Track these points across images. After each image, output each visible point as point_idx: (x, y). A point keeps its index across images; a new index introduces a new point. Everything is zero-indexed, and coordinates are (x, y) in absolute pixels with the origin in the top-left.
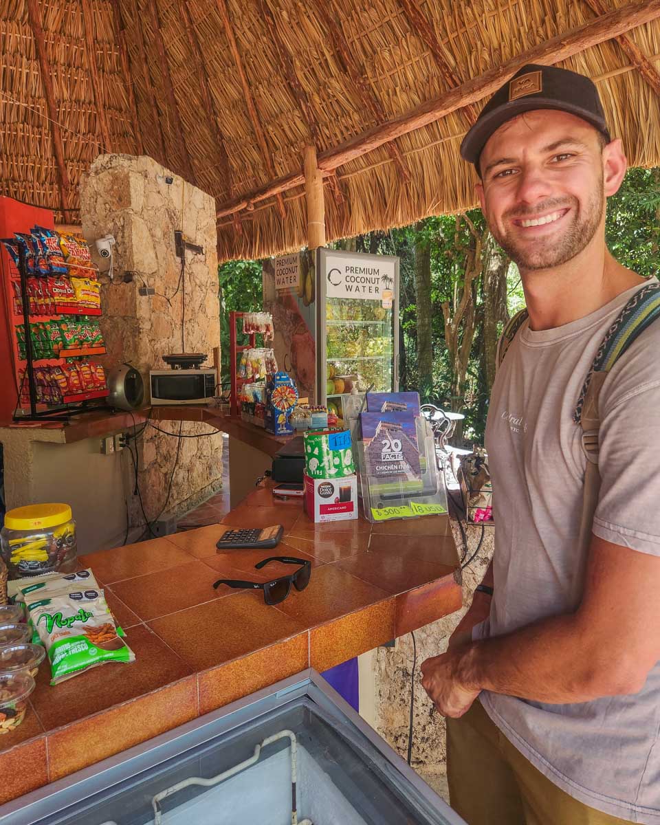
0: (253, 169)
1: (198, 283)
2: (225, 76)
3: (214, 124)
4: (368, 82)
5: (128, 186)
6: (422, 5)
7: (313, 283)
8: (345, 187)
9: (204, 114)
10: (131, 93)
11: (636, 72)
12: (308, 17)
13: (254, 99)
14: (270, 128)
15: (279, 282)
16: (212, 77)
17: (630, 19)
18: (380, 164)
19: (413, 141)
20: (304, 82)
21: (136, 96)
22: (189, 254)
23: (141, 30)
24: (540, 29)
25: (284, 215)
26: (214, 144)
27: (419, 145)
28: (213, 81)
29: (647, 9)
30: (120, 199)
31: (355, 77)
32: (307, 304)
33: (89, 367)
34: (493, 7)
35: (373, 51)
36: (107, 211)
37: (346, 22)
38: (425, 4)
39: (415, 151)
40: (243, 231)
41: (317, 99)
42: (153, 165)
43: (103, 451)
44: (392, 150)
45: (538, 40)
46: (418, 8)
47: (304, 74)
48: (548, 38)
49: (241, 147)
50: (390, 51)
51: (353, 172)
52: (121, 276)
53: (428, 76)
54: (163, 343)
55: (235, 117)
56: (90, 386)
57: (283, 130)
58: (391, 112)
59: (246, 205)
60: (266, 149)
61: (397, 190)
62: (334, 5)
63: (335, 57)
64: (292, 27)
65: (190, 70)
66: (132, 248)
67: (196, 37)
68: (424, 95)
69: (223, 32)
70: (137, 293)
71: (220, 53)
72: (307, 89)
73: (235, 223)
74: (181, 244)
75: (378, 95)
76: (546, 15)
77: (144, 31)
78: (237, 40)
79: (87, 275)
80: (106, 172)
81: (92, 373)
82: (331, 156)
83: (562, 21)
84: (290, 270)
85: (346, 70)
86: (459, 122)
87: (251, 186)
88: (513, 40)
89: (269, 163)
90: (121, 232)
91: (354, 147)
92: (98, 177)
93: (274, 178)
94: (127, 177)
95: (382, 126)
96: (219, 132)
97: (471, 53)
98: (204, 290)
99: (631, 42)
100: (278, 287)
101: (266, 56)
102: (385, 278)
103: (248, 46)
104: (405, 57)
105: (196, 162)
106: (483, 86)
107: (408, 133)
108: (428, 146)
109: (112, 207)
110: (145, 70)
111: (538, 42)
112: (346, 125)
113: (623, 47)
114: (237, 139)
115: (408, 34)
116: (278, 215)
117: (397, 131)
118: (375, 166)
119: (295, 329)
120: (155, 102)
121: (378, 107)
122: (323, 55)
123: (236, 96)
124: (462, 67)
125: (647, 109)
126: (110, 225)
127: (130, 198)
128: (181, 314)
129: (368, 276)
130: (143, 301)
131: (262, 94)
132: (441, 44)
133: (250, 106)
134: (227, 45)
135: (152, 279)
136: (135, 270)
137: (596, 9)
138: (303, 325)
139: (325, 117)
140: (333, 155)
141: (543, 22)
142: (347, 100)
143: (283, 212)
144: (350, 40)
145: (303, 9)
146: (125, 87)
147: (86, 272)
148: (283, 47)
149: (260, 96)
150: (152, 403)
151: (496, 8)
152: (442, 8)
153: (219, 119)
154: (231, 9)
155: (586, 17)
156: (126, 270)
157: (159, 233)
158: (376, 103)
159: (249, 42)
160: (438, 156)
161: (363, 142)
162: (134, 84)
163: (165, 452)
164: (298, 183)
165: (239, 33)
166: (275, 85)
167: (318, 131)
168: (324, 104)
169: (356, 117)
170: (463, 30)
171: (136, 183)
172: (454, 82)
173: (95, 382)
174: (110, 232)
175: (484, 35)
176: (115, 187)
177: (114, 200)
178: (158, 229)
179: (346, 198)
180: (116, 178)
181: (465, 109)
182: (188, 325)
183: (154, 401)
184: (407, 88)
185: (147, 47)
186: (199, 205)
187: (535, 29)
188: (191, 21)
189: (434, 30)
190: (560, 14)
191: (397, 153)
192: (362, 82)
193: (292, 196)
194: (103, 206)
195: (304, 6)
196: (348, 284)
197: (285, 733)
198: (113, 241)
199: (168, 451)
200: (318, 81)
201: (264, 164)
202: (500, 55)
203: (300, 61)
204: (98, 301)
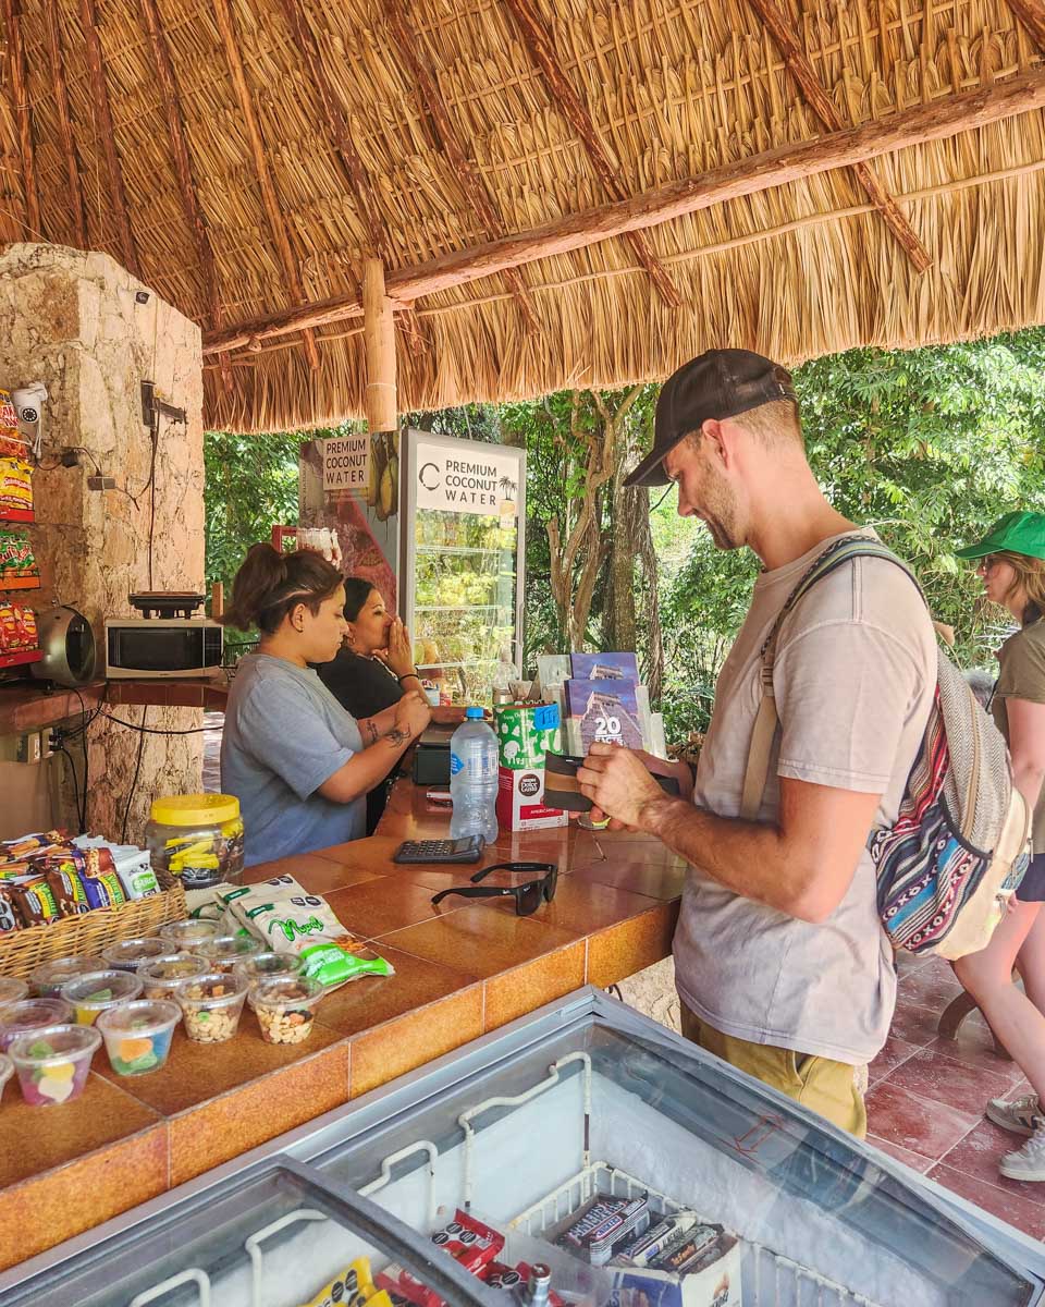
0: (262, 282)
1: (174, 472)
2: (218, 121)
3: (193, 200)
4: (476, 171)
5: (75, 301)
6: (571, 69)
7: (394, 484)
8: (427, 329)
9: (172, 180)
10: (25, 124)
11: (877, 215)
12: (379, 53)
13: (271, 168)
14: (298, 220)
15: (330, 479)
16: (193, 120)
17: (875, 143)
18: (491, 299)
19: (547, 271)
20: (364, 154)
21: (33, 131)
22: (164, 422)
23: (56, 23)
24: (747, 135)
25: (315, 365)
26: (191, 236)
27: (557, 280)
28: (196, 127)
29: (897, 134)
30: (59, 323)
31: (457, 161)
32: (383, 517)
33: (12, 610)
34: (679, 92)
35: (488, 125)
36: (34, 342)
37: (445, 74)
38: (575, 69)
39: (550, 287)
40: (235, 385)
41: (386, 182)
42: (114, 269)
43: (22, 757)
44: (512, 281)
45: (743, 150)
46: (564, 73)
47: (367, 141)
48: (757, 152)
49: (240, 242)
50: (516, 129)
51: (442, 307)
52: (56, 456)
53: (575, 177)
54: (121, 573)
55: (233, 193)
56: (15, 642)
57: (322, 226)
58: (513, 222)
59: (247, 342)
60: (288, 253)
61: (519, 344)
62: (424, 43)
63: (422, 126)
64: (349, 65)
65: (150, 102)
66: (78, 408)
67: (167, 51)
68: (568, 204)
69: (221, 49)
70: (85, 486)
71: (212, 83)
72: (370, 167)
73: (220, 369)
74: (151, 404)
75: (493, 195)
76: (755, 117)
77: (62, 25)
78: (246, 68)
79: (15, 452)
80: (32, 276)
81: (17, 621)
82: (410, 279)
83: (778, 129)
84: (352, 461)
85: (441, 148)
86: (621, 251)
87: (256, 311)
88: (707, 144)
89: (293, 276)
90: (60, 378)
91: (451, 269)
92: (16, 282)
93: (302, 302)
94: (73, 287)
95: (497, 243)
96: (200, 213)
97: (643, 153)
98: (184, 485)
99: (873, 173)
100: (327, 487)
101: (299, 102)
102: (505, 481)
103: (266, 82)
104: (539, 143)
105: (150, 259)
106: (664, 206)
107: (540, 260)
108: (571, 282)
109: (43, 336)
110: (59, 89)
111: (743, 155)
112: (435, 231)
113: (862, 178)
114: (234, 230)
115: (547, 110)
116: (303, 362)
117: (524, 254)
118: (481, 302)
119: (359, 557)
120: (74, 146)
121: (493, 212)
122: (402, 117)
123: (236, 157)
124: (629, 172)
125: (890, 268)
126: (39, 367)
127: (78, 324)
128: (148, 522)
129: (479, 477)
130: (92, 497)
131: (287, 161)
132: (599, 132)
133: (264, 179)
134: (225, 72)
135: (107, 462)
136: (81, 446)
137: (827, 120)
138: (376, 551)
139: (399, 215)
140: (414, 278)
141: (751, 126)
142: (440, 192)
143: (315, 360)
144: (450, 102)
145: (371, 40)
146: (14, 113)
147: (13, 446)
148: (331, 93)
149: (283, 165)
150: (108, 676)
151: (684, 94)
152: (602, 80)
153: (200, 192)
154: (237, 15)
155: (813, 130)
156: (65, 444)
157: (118, 385)
158: (490, 205)
159: (268, 74)
160: (586, 300)
161: (466, 263)
162: (31, 110)
163: (118, 763)
164: (347, 316)
165: (250, 58)
166: (313, 152)
167: (386, 235)
168: (399, 193)
169: (453, 221)
170: (633, 117)
171: (88, 298)
172: (616, 190)
173: (21, 636)
174: (37, 379)
175: (665, 129)
176: (50, 302)
177: (48, 325)
178: (117, 378)
179: (428, 346)
180: (51, 287)
181: (631, 234)
182: (158, 544)
183: (112, 672)
184: (540, 189)
185: (66, 52)
186: (179, 340)
187: (739, 134)
188: (159, 24)
189: (588, 111)
190: (775, 118)
191: (520, 285)
192: (468, 169)
193: (329, 335)
194: (26, 332)
195: (373, 35)
196: (449, 488)
197: (576, 1055)
198: (44, 395)
199: (123, 761)
200: (390, 154)
201: (283, 275)
202: (688, 163)
203: (360, 120)
204: (30, 497)
